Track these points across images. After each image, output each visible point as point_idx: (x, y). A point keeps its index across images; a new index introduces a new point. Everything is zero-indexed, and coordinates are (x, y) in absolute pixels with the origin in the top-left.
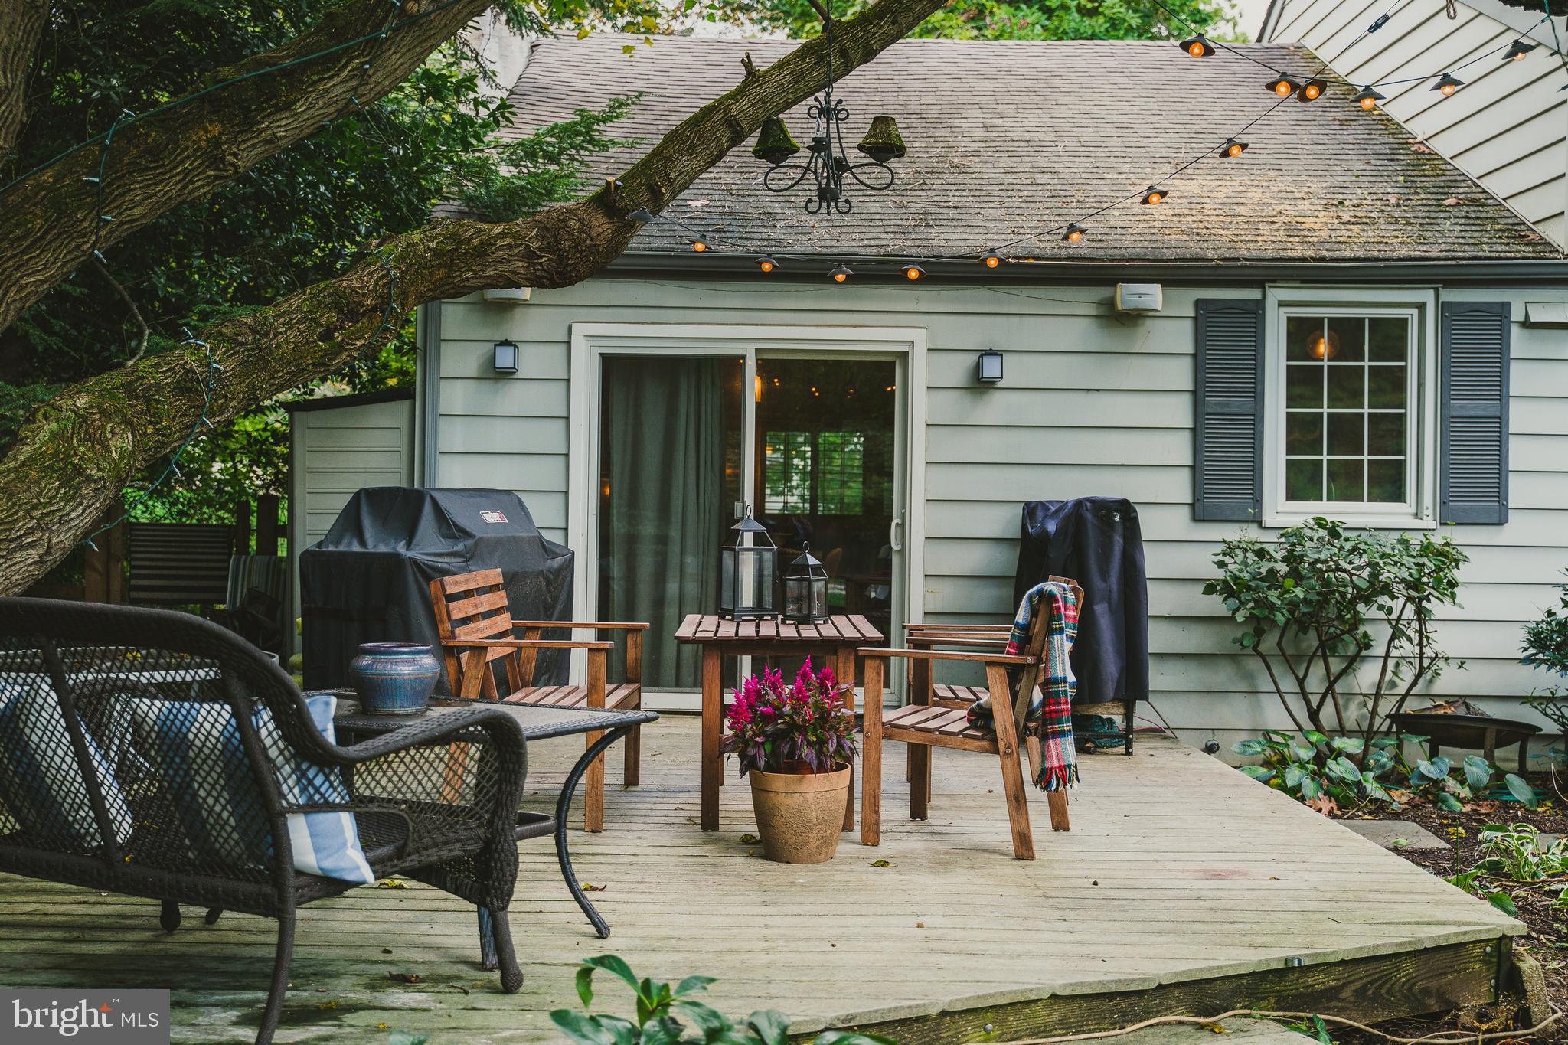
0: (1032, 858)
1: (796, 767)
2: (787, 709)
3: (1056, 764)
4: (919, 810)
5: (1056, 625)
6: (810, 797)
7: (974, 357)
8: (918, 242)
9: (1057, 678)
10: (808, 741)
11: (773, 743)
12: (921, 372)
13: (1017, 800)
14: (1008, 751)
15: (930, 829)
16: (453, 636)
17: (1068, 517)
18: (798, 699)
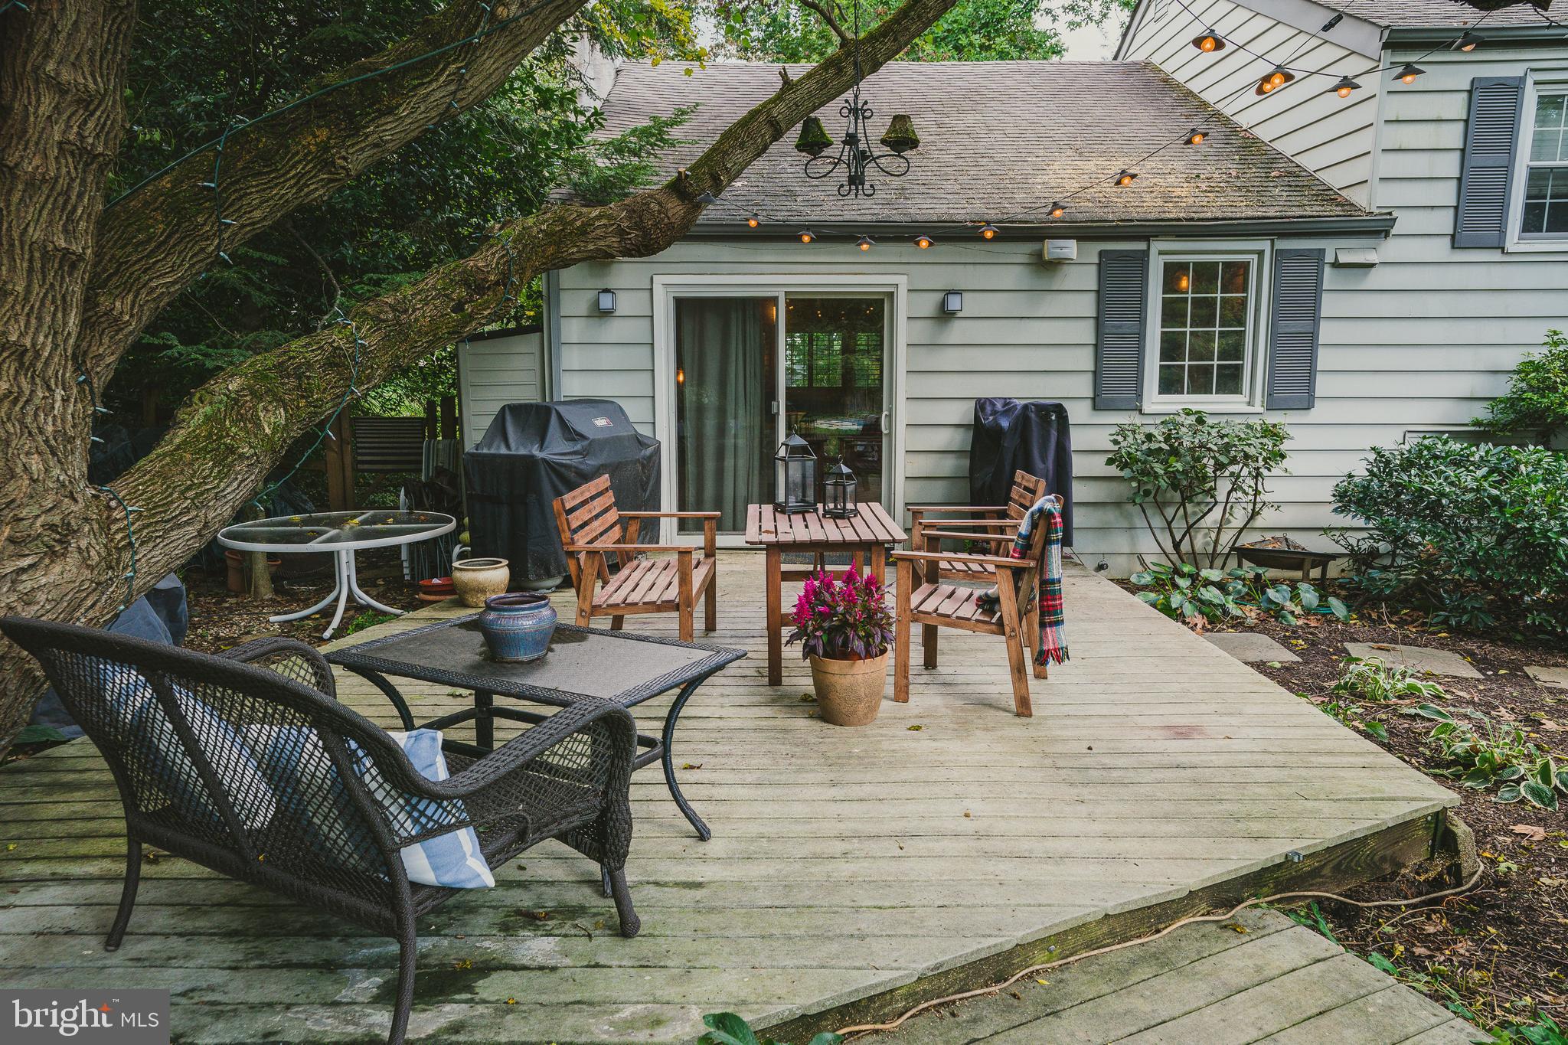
0: (1030, 716)
1: (846, 654)
2: (841, 609)
3: (1051, 647)
4: (930, 662)
5: (1054, 537)
6: (860, 677)
7: (940, 295)
8: (900, 211)
9: (1054, 580)
10: (859, 635)
11: (829, 635)
12: (903, 306)
13: (1019, 672)
14: (1012, 633)
15: (941, 679)
16: (573, 542)
17: (1017, 417)
18: (849, 601)
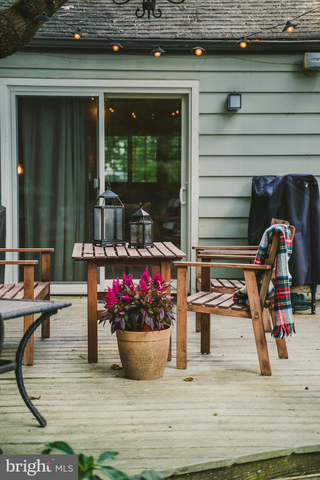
0: (270, 374)
1: (141, 327)
2: (137, 296)
3: (282, 323)
5: (282, 248)
6: (150, 344)
7: (225, 96)
8: (194, 31)
9: (283, 277)
10: (149, 314)
11: (129, 315)
12: (196, 105)
13: (262, 343)
14: (257, 317)
15: (212, 359)
17: (279, 186)
18: (143, 291)
